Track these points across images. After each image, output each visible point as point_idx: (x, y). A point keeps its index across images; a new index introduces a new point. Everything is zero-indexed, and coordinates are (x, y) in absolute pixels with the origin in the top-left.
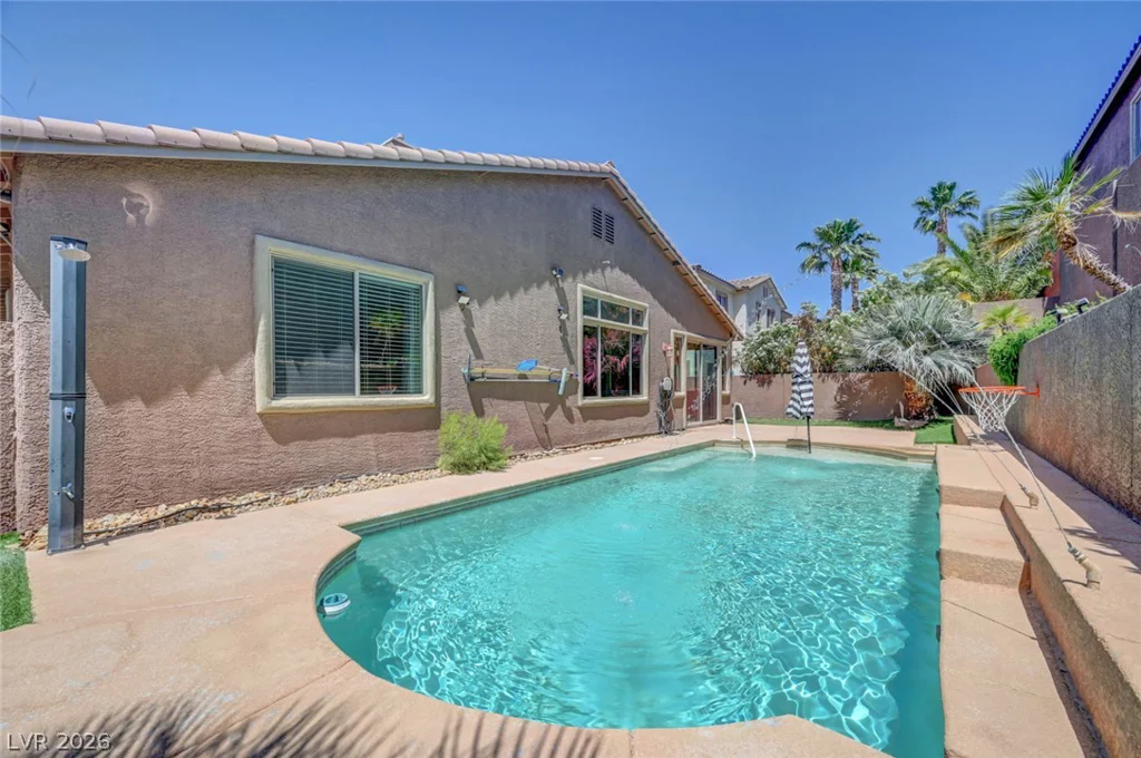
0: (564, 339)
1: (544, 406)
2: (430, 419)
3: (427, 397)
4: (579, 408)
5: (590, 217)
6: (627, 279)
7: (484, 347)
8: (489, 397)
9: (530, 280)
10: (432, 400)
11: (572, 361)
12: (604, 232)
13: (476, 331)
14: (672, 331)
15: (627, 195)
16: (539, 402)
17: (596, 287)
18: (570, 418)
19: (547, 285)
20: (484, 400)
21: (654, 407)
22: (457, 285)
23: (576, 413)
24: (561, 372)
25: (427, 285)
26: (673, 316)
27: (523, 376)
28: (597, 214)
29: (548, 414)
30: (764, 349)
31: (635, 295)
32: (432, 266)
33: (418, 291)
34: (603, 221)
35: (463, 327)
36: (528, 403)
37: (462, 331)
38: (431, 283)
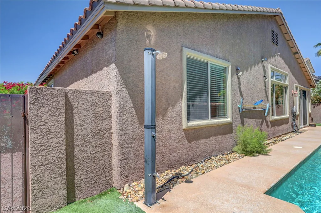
0: (265, 90)
1: (261, 120)
2: (228, 129)
3: (229, 119)
4: (270, 121)
5: (271, 34)
6: (282, 62)
7: (244, 95)
8: (245, 118)
9: (256, 63)
10: (231, 121)
11: (268, 100)
12: (275, 42)
13: (242, 87)
14: (295, 84)
15: (285, 23)
16: (259, 119)
17: (273, 65)
18: (268, 126)
19: (260, 65)
20: (244, 119)
21: (290, 120)
22: (236, 67)
23: (269, 123)
24: (266, 106)
25: (228, 67)
26: (294, 77)
27: (255, 108)
28: (273, 32)
29: (262, 124)
31: (284, 69)
32: (230, 59)
33: (225, 70)
34: (275, 35)
35: (238, 86)
36: (256, 120)
37: (238, 88)
38: (230, 66)
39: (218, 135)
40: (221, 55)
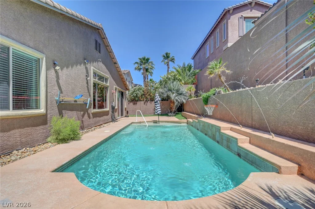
0: (88, 87)
1: (82, 113)
2: (43, 120)
3: (42, 111)
4: (92, 113)
5: (94, 43)
6: (104, 67)
7: (63, 89)
8: (65, 110)
9: (77, 63)
10: (45, 112)
11: (90, 96)
12: (98, 50)
13: (60, 81)
14: (114, 86)
15: (105, 37)
16: (81, 111)
17: (96, 68)
18: (89, 117)
19: (82, 65)
20: (63, 111)
21: (110, 113)
22: (54, 61)
23: (91, 115)
24: (87, 100)
25: (42, 59)
26: (114, 81)
27: (76, 101)
28: (96, 41)
29: (83, 116)
30: (135, 93)
31: (106, 73)
32: (44, 51)
33: (38, 61)
34: (98, 45)
35: (56, 79)
36: (77, 112)
37: (55, 81)
38: (44, 58)
39: (25, 128)
40: (31, 44)
